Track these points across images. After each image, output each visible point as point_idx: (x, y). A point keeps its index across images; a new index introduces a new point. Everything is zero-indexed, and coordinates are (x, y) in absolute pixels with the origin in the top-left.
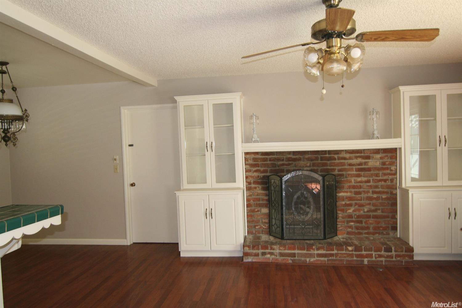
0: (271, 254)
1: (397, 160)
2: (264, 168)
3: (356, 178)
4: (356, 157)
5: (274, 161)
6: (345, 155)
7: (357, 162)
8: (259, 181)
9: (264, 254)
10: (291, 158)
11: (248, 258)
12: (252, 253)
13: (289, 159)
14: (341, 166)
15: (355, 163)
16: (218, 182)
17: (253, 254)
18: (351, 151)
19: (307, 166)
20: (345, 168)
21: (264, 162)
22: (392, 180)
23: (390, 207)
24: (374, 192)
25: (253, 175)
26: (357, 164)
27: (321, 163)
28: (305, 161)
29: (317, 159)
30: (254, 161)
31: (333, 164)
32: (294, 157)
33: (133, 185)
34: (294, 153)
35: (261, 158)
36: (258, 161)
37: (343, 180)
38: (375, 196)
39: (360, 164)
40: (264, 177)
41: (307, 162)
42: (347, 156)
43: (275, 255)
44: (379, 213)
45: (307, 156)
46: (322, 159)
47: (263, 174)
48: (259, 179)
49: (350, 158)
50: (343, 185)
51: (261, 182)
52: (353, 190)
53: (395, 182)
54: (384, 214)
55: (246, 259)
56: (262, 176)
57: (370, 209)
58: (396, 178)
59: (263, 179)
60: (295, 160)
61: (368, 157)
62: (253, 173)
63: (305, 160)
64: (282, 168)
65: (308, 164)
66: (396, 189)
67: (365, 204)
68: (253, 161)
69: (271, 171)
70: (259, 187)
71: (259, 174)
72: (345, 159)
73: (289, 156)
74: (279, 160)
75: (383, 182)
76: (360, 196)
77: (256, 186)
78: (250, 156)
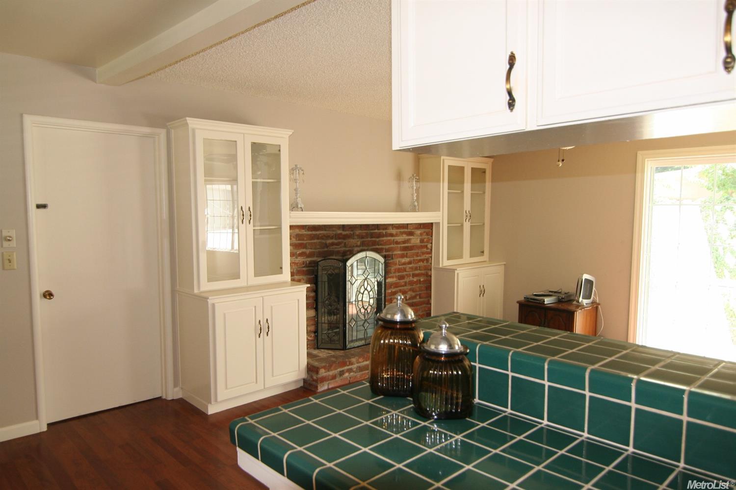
0: (350, 371)
1: (432, 236)
2: (311, 250)
3: (400, 259)
4: (402, 233)
5: (323, 239)
6: (392, 230)
7: (402, 239)
8: (304, 269)
9: (342, 373)
10: (341, 234)
11: (323, 385)
12: (329, 375)
13: (338, 236)
14: (388, 245)
15: (400, 240)
16: (257, 274)
17: (330, 378)
18: (397, 225)
19: (357, 246)
20: (392, 247)
21: (311, 240)
22: (427, 260)
23: (425, 292)
24: (414, 275)
25: (297, 262)
26: (402, 242)
27: (371, 241)
28: (355, 239)
29: (367, 236)
30: (299, 240)
31: (382, 243)
32: (344, 233)
33: (48, 295)
34: (343, 227)
35: (307, 235)
36: (303, 240)
37: (390, 262)
38: (415, 279)
39: (404, 242)
40: (310, 263)
41: (358, 240)
42: (394, 231)
43: (354, 372)
44: (418, 300)
45: (358, 232)
46: (372, 236)
47: (309, 259)
48: (304, 267)
49: (397, 235)
50: (390, 268)
51: (307, 270)
52: (397, 274)
53: (430, 262)
54: (422, 300)
55: (321, 387)
56: (308, 262)
57: (411, 295)
58: (431, 257)
59: (309, 267)
60: (346, 237)
61: (411, 234)
62: (296, 258)
63: (356, 237)
64: (332, 248)
65: (359, 243)
66: (431, 270)
67: (407, 290)
68: (296, 240)
69: (320, 254)
70: (304, 280)
71: (303, 260)
72: (392, 235)
73: (339, 232)
74: (328, 237)
75: (421, 263)
76: (403, 280)
77: (301, 277)
78: (294, 231)
